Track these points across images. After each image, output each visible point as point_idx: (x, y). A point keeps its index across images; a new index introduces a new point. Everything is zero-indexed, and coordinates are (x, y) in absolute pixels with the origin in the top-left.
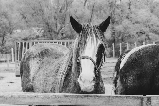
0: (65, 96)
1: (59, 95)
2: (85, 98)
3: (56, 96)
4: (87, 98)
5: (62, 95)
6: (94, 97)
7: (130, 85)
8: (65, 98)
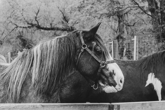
0: (43, 106)
1: (37, 105)
2: (61, 108)
3: (34, 106)
4: (63, 107)
5: (40, 105)
6: (69, 106)
7: (66, 94)
8: (42, 108)
